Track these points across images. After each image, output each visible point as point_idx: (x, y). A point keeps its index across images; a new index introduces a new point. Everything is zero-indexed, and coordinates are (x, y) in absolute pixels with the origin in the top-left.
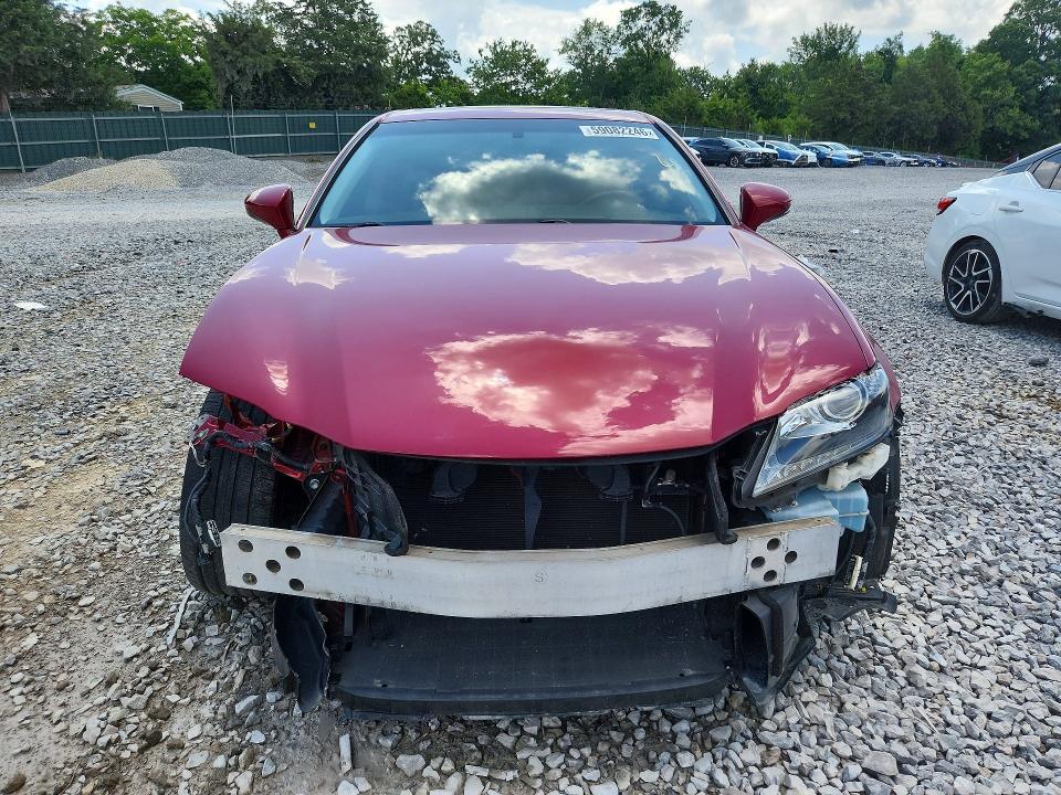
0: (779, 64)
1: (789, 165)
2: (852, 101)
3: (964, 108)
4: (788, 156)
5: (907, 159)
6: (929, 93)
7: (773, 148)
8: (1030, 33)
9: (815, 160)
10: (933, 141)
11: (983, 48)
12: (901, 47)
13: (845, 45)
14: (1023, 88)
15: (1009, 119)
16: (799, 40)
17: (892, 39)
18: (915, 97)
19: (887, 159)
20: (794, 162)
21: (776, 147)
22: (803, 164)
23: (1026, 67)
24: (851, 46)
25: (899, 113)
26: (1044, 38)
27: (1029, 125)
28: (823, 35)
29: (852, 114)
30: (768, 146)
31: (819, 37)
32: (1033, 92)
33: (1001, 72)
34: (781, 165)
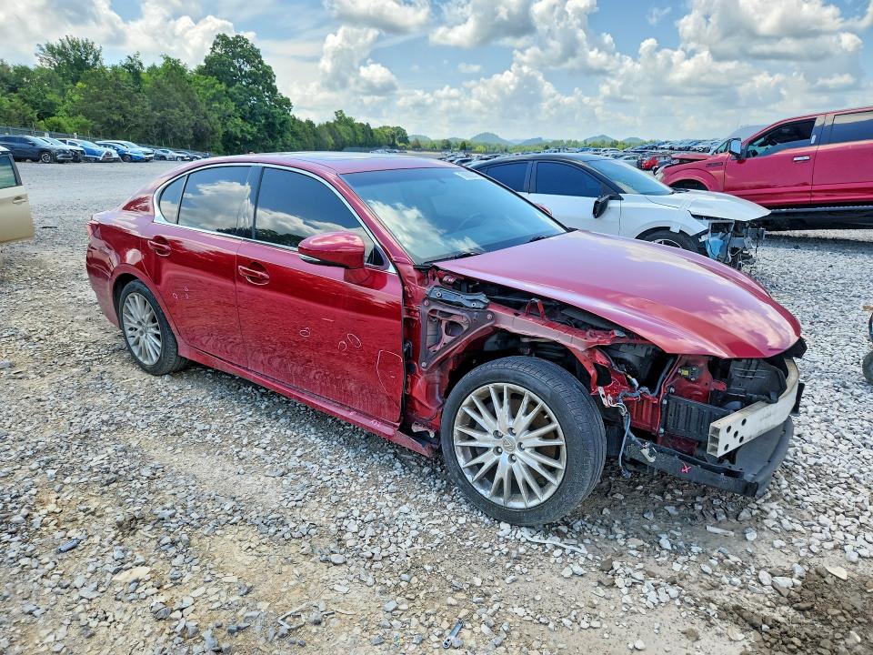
0: (32, 67)
1: (97, 161)
2: (120, 106)
3: (206, 117)
4: (93, 152)
5: (181, 155)
6: (179, 103)
7: (76, 145)
8: (231, 64)
9: (117, 156)
10: (191, 140)
11: (201, 71)
12: (141, 64)
13: (91, 57)
14: (240, 105)
15: (236, 125)
16: (44, 47)
17: (132, 57)
18: (168, 106)
19: (168, 156)
20: (101, 158)
21: (79, 145)
22: (108, 160)
23: (236, 89)
24: (96, 58)
25: (160, 118)
26: (241, 70)
27: (250, 130)
28: (68, 45)
29: (124, 117)
30: (70, 144)
31: (63, 46)
32: (246, 107)
33: (221, 91)
34: (88, 160)
